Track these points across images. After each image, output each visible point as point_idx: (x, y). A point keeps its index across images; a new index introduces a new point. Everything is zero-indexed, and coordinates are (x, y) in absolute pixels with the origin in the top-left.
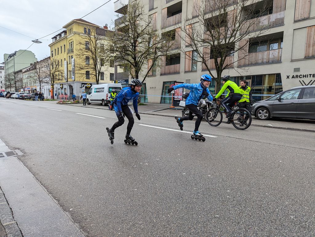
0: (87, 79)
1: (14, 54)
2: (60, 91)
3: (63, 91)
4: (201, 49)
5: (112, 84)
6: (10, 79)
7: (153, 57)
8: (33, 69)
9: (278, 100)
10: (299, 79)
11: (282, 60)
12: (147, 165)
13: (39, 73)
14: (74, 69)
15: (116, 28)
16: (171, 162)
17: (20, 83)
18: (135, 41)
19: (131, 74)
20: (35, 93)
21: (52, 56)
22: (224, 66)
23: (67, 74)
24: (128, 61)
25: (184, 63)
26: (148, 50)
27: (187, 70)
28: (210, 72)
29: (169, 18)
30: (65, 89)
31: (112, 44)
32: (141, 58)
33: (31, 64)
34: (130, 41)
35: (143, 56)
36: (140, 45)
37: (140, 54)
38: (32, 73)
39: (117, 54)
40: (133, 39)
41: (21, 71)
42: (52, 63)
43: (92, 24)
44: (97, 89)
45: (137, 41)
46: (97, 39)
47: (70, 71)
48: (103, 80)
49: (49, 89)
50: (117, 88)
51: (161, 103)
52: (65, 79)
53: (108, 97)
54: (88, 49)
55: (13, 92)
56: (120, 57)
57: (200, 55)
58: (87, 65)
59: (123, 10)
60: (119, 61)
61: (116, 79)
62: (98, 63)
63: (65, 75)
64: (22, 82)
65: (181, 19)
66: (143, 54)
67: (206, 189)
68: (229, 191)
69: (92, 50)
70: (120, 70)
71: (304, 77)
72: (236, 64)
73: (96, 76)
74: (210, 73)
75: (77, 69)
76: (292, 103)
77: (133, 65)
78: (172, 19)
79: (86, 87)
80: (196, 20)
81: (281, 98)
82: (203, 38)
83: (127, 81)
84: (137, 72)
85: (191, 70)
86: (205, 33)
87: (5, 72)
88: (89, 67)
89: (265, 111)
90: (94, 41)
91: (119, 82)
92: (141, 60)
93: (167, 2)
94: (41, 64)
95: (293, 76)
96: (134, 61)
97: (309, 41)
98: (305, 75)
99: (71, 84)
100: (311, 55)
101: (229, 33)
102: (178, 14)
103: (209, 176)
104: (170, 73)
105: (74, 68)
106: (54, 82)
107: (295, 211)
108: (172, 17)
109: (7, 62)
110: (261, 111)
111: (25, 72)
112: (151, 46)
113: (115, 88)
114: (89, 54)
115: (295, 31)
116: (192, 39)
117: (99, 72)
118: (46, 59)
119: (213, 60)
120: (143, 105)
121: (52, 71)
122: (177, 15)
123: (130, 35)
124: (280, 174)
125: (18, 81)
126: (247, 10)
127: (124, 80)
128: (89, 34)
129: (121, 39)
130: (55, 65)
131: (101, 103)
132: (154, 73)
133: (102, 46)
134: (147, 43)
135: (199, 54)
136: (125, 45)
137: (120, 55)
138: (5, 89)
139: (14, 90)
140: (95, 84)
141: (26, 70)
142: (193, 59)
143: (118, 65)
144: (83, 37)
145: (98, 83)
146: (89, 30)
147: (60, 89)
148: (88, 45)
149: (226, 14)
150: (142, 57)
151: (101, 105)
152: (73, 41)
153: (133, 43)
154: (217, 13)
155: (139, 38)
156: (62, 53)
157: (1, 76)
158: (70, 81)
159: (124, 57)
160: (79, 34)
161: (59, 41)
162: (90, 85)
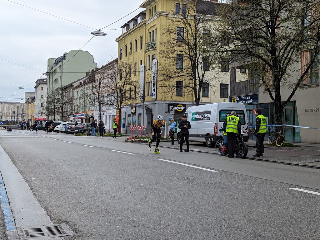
0: (179, 96)
1: (63, 58)
2: (131, 118)
3: (136, 118)
5: (226, 104)
6: (54, 100)
7: (313, 47)
8: (89, 83)
13: (98, 89)
14: (156, 80)
17: (68, 107)
20: (91, 123)
21: (121, 58)
23: (144, 88)
24: (259, 57)
26: (301, 34)
30: (140, 115)
31: (228, 27)
33: (87, 74)
34: (264, 18)
35: (290, 46)
38: (88, 89)
39: (236, 46)
40: (270, 14)
41: (71, 85)
42: (121, 70)
45: (277, 16)
46: (199, 20)
47: (149, 82)
49: (113, 116)
52: (140, 97)
54: (181, 40)
55: (58, 122)
56: (242, 51)
58: (179, 70)
60: (241, 59)
62: (199, 66)
63: (141, 90)
64: (72, 104)
66: (291, 42)
69: (190, 42)
70: (241, 77)
73: (195, 89)
75: (163, 78)
79: (176, 112)
87: (49, 89)
88: (183, 74)
90: (192, 24)
94: (104, 73)
96: (270, 58)
99: (150, 105)
105: (156, 76)
106: (121, 102)
109: (51, 71)
111: (78, 86)
112: (307, 23)
114: (183, 49)
117: (201, 82)
118: (110, 63)
120: (290, 146)
121: (120, 84)
123: (264, 6)
125: (67, 102)
128: (184, 14)
129: (245, 16)
130: (125, 73)
131: (203, 142)
132: (314, 78)
133: (208, 34)
134: (299, 19)
136: (253, 27)
137: (241, 48)
138: (45, 117)
139: (59, 118)
140: (192, 105)
141: (78, 83)
144: (174, 20)
145: (198, 103)
146: (185, 6)
147: (132, 114)
148: (182, 34)
152: (156, 29)
153: (269, 22)
155: (282, 11)
156: (136, 51)
157: (42, 96)
158: (148, 101)
159: (251, 50)
160: (167, 16)
161: (133, 31)
162: (183, 108)
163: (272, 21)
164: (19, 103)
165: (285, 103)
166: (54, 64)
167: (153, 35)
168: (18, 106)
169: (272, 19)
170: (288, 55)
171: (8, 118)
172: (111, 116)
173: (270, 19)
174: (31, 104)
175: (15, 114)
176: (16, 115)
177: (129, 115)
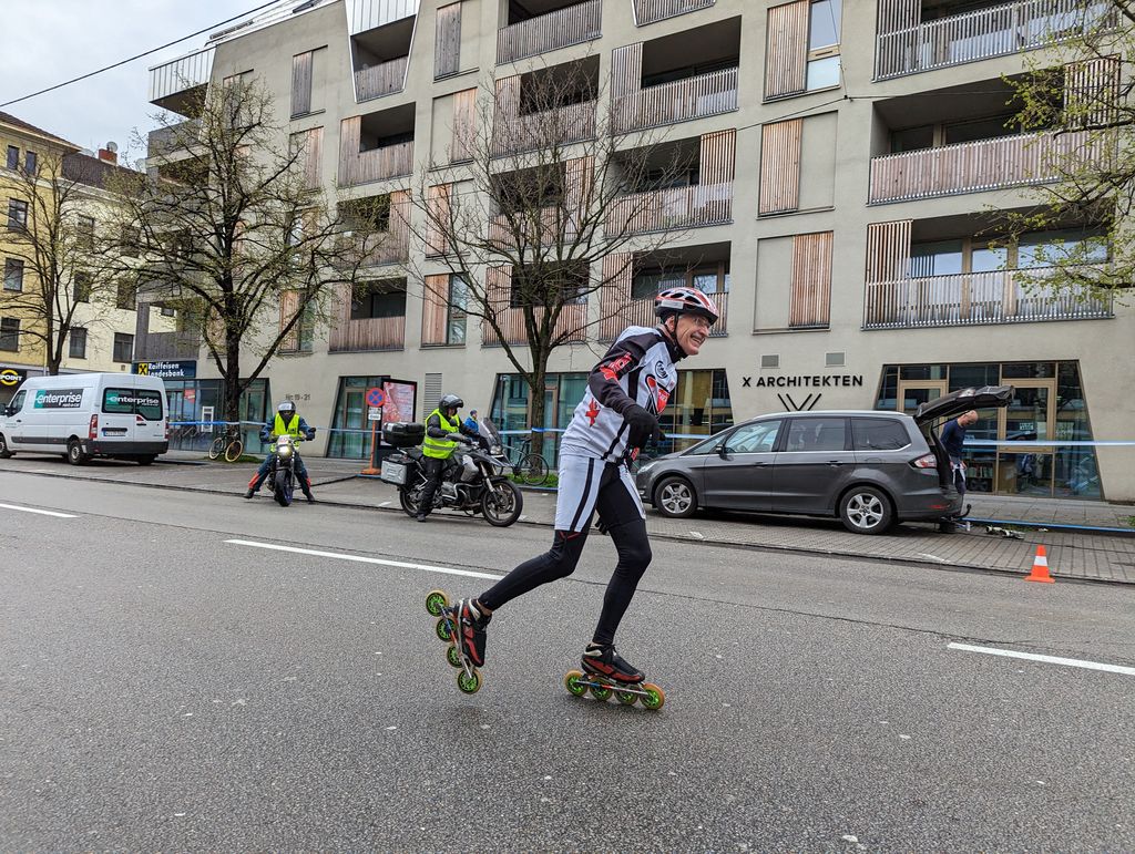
0: (7, 350)
4: (479, 273)
5: (123, 376)
7: (302, 286)
9: (718, 452)
10: (776, 390)
11: (728, 330)
12: (240, 707)
15: (153, 161)
16: (343, 685)
18: (231, 221)
19: (207, 339)
22: (555, 336)
24: (199, 291)
25: (420, 314)
26: (282, 258)
27: (430, 338)
28: (509, 352)
29: (368, 153)
31: (130, 220)
32: (252, 283)
34: (211, 216)
36: (253, 235)
37: (248, 270)
39: (149, 261)
40: (224, 210)
43: (46, 134)
44: (48, 393)
45: (236, 219)
46: (65, 195)
48: (83, 357)
50: (141, 394)
51: (327, 456)
53: (100, 427)
54: (18, 229)
56: (161, 273)
57: (474, 291)
58: (10, 294)
59: (186, 101)
61: (142, 355)
62: (61, 291)
65: (410, 161)
67: (468, 779)
68: (549, 777)
69: (40, 236)
70: (161, 324)
71: (792, 384)
72: (593, 332)
73: (49, 341)
74: (510, 356)
76: (758, 465)
77: (219, 308)
78: (379, 158)
80: (462, 172)
81: (728, 446)
82: (485, 235)
83: (189, 367)
84: (233, 336)
85: (444, 341)
86: (491, 220)
88: (18, 304)
89: (682, 487)
90: (49, 200)
91: (151, 371)
92: (251, 293)
93: (362, 99)
95: (761, 379)
96: (221, 294)
97: (802, 278)
98: (792, 379)
100: (805, 320)
101: (571, 228)
102: (399, 143)
103: (486, 727)
104: (365, 348)
107: (754, 822)
108: (379, 150)
110: (669, 488)
112: (294, 241)
113: (136, 393)
114: (24, 249)
115: (763, 244)
116: (449, 235)
117: (64, 327)
119: (520, 312)
122: (397, 146)
123: (212, 195)
124: (714, 699)
126: (623, 163)
127: (175, 363)
128: (31, 171)
129: (173, 206)
132: (304, 341)
133: (87, 226)
134: (278, 231)
135: (471, 286)
136: (187, 231)
137: (163, 267)
140: (40, 373)
142: (450, 305)
143: (151, 304)
145: (54, 370)
146: (32, 156)
148: (23, 216)
149: (560, 169)
150: (257, 282)
151: (64, 459)
153: (221, 226)
154: (532, 161)
155: (246, 210)
159: (179, 274)
162: (16, 378)
163: (226, 226)
165: (248, 382)
169: (226, 221)
170: (255, 294)
173: (223, 221)
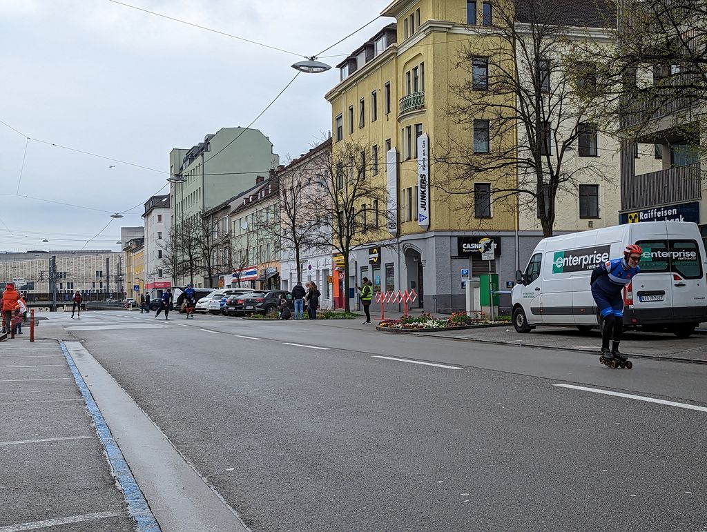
0: (481, 217)
1: (204, 147)
3: (381, 274)
6: (190, 241)
8: (266, 199)
14: (426, 182)
17: (221, 254)
21: (339, 140)
23: (398, 204)
30: (390, 266)
33: (260, 179)
41: (225, 207)
42: (340, 164)
47: (410, 189)
49: (326, 271)
52: (390, 225)
63: (390, 204)
64: (230, 249)
83: (690, 210)
87: (174, 217)
99: (413, 243)
105: (427, 174)
106: (349, 239)
111: (241, 208)
118: (311, 152)
121: (344, 195)
125: (217, 245)
138: (170, 280)
139: (202, 281)
141: (241, 201)
146: (488, 7)
147: (370, 266)
152: (422, 64)
156: (376, 119)
157: (160, 233)
158: (411, 234)
160: (448, 31)
161: (367, 72)
164: (109, 252)
166: (184, 162)
167: (416, 78)
168: (108, 259)
171: (88, 287)
172: (321, 273)
174: (136, 253)
175: (101, 276)
176: (104, 279)
177: (364, 269)
